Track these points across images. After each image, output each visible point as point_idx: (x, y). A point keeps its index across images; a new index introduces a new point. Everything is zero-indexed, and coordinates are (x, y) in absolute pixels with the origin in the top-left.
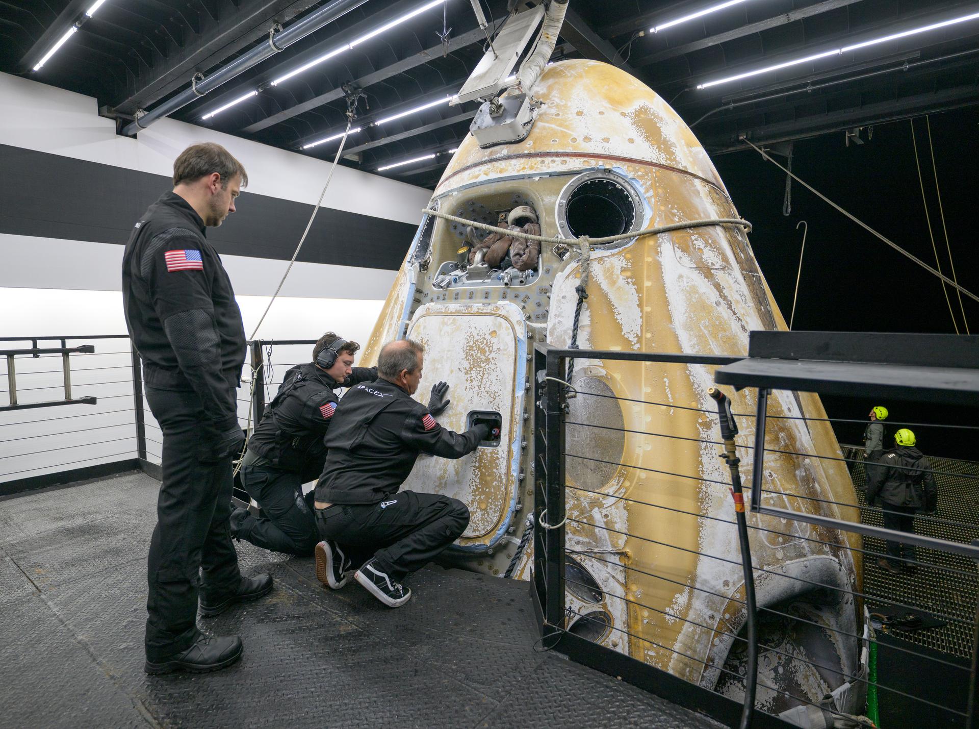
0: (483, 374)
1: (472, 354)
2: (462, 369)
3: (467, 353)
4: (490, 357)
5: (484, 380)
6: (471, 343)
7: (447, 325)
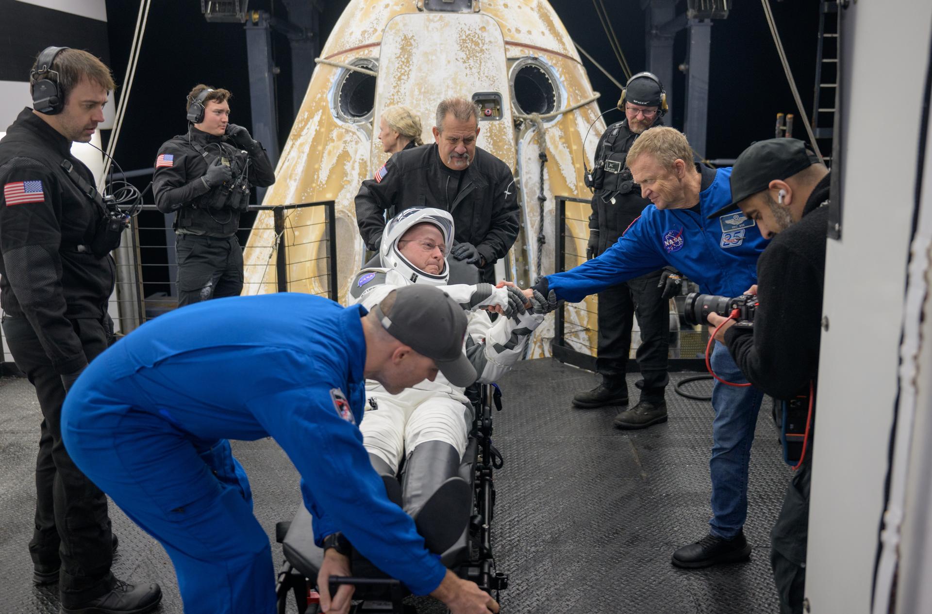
0: (481, 62)
1: (467, 47)
2: (459, 59)
3: (461, 45)
4: (484, 48)
5: (482, 68)
6: (464, 37)
7: (434, 22)
